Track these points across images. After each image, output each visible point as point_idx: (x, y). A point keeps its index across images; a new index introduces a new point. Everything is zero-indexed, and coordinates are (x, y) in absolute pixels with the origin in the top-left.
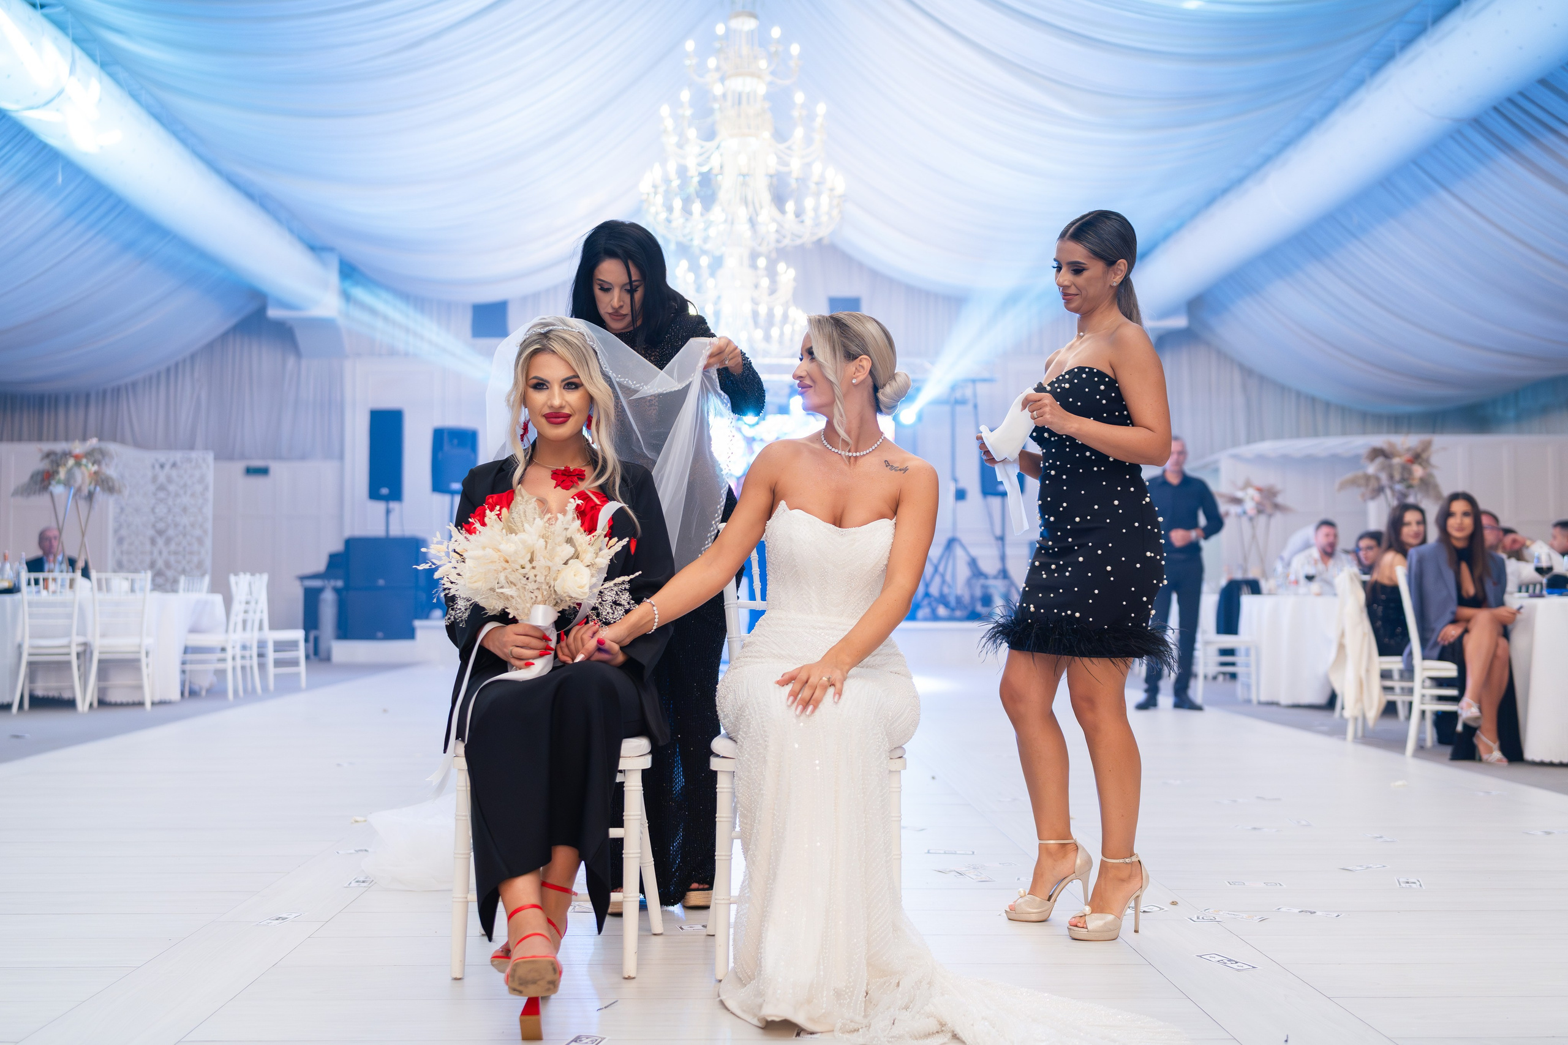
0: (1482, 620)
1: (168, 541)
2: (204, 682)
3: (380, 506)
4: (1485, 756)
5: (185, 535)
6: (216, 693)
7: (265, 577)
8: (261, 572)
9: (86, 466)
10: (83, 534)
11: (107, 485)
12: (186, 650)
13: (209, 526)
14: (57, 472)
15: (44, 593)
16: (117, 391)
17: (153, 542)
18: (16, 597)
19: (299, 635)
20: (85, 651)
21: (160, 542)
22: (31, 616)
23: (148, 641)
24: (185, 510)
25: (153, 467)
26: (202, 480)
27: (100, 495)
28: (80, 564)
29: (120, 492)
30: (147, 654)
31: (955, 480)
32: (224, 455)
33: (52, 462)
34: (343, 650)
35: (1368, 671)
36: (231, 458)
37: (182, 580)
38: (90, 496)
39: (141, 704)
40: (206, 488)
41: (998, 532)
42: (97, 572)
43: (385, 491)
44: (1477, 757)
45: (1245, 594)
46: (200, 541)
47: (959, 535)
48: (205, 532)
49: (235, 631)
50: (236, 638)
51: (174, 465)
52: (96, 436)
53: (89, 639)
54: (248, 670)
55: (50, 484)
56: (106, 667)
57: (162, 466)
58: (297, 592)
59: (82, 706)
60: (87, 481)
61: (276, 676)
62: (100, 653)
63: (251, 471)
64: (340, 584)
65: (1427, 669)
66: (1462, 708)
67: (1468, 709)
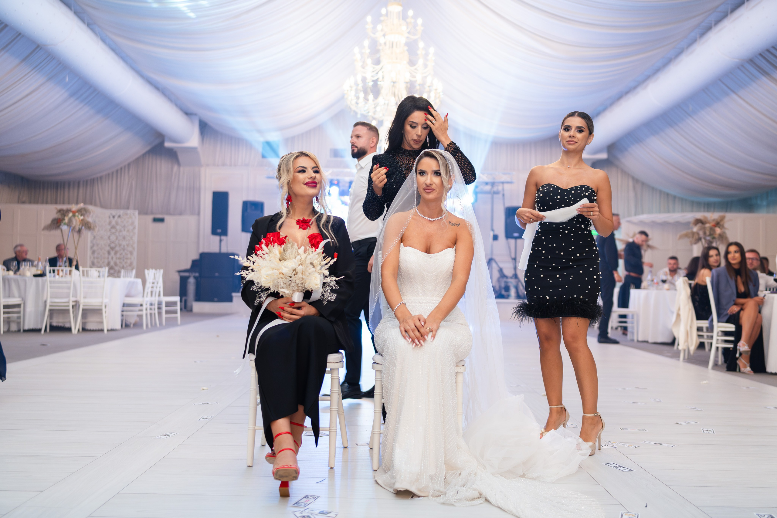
0: (749, 304)
1: (116, 253)
2: (132, 320)
3: (217, 238)
4: (742, 370)
5: (124, 250)
6: (138, 325)
7: (162, 271)
8: (160, 269)
9: (78, 216)
10: (76, 249)
11: (87, 226)
12: (124, 305)
13: (135, 246)
14: (64, 219)
15: (57, 276)
16: (93, 181)
17: (109, 253)
18: (44, 278)
19: (177, 299)
20: (76, 305)
21: (112, 253)
22: (51, 287)
23: (106, 301)
24: (124, 238)
25: (110, 217)
26: (132, 223)
27: (84, 231)
28: (74, 263)
29: (94, 229)
30: (105, 306)
31: (493, 230)
32: (143, 212)
33: (62, 214)
34: (198, 307)
35: (691, 327)
36: (146, 213)
37: (123, 272)
38: (79, 231)
39: (102, 330)
40: (134, 228)
41: (513, 256)
42: (82, 267)
43: (219, 231)
44: (738, 370)
45: (632, 288)
46: (131, 253)
47: (494, 257)
48: (134, 248)
49: (147, 297)
50: (147, 300)
51: (119, 216)
52: (83, 203)
53: (78, 299)
54: (153, 315)
55: (60, 225)
56: (86, 312)
57: (114, 217)
58: (176, 278)
59: (74, 331)
60: (78, 223)
61: (166, 318)
62: (83, 306)
63: (156, 220)
64: (197, 274)
65: (720, 327)
66: (740, 346)
67: (743, 346)
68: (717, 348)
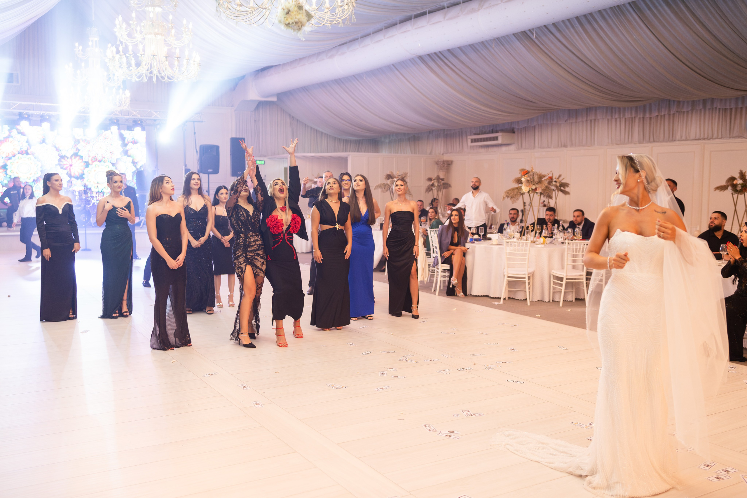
0: (458, 251)
4: (458, 295)
44: (456, 295)
65: (442, 267)
66: (452, 280)
67: (454, 281)
68: (441, 280)
